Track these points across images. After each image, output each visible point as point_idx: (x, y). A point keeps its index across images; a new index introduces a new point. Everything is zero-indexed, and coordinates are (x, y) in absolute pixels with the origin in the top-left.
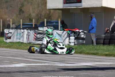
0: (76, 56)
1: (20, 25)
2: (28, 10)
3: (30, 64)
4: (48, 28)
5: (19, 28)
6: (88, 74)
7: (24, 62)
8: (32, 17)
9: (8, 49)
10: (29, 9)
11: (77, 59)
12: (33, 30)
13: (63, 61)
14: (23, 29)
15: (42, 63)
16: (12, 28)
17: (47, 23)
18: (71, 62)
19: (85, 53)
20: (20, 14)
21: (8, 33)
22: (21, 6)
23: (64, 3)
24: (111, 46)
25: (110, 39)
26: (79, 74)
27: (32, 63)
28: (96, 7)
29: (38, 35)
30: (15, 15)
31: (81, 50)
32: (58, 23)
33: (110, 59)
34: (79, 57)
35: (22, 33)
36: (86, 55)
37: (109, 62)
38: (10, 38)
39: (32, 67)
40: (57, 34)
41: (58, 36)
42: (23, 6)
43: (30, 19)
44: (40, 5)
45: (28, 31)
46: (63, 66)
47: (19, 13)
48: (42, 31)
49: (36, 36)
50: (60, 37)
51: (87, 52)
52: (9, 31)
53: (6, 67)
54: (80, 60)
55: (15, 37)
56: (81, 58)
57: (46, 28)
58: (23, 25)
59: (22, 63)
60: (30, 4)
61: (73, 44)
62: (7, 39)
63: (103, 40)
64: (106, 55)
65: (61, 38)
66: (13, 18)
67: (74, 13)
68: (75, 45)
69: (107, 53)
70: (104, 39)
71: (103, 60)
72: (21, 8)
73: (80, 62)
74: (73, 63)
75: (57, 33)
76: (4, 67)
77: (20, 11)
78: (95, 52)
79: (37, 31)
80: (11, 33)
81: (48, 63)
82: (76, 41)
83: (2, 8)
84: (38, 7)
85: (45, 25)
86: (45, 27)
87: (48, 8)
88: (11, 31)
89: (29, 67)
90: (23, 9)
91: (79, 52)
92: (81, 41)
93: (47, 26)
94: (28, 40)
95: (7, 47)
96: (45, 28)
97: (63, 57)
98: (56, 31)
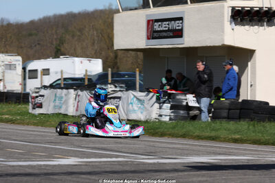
0: (175, 143)
3: (87, 158)
4: (116, 87)
5: (58, 86)
6: (207, 181)
7: (75, 154)
9: (40, 129)
10: (75, 49)
11: (179, 149)
12: (86, 90)
13: (152, 153)
14: (67, 88)
15: (111, 156)
16: (45, 87)
17: (112, 77)
18: (169, 155)
19: (192, 136)
22: (58, 42)
23: (148, 38)
24: (243, 123)
25: (241, 109)
26: (190, 180)
27: (93, 158)
28: (212, 45)
31: (185, 130)
32: (135, 77)
33: (245, 150)
34: (183, 144)
36: (196, 141)
37: (244, 155)
38: (40, 106)
39: (93, 166)
40: (135, 99)
41: (137, 102)
42: (63, 44)
44: (96, 42)
45: (76, 92)
46: (154, 164)
47: (55, 55)
50: (142, 104)
51: (196, 134)
52: (38, 92)
53: (41, 166)
54: (186, 152)
55: (52, 104)
56: (188, 146)
57: (112, 86)
59: (71, 156)
60: (76, 38)
61: (167, 119)
62: (34, 108)
63: (227, 111)
64: (236, 141)
65: (142, 106)
67: (168, 58)
68: (170, 119)
69: (237, 136)
70: (229, 109)
71: (231, 151)
72: (59, 48)
73: (187, 155)
74: (173, 157)
75: (135, 96)
76: (38, 165)
77: (57, 52)
78: (213, 134)
80: (43, 96)
81: (124, 157)
82: (172, 112)
83: (22, 48)
84: (93, 44)
85: (110, 82)
86: (110, 84)
87: (116, 47)
88: (43, 92)
89: (87, 164)
90: (62, 49)
91: (180, 133)
92: (182, 112)
93: (113, 83)
94: (77, 110)
95: (36, 124)
96: (109, 86)
97: (152, 144)
98: (134, 93)
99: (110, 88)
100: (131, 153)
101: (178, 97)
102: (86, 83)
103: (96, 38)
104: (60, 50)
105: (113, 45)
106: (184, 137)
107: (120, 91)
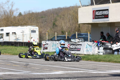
0: (105, 64)
1: (55, 37)
2: (60, 25)
3: (67, 71)
4: (79, 40)
5: (54, 40)
7: (62, 69)
8: (64, 29)
11: (107, 67)
12: (66, 41)
13: (95, 69)
14: (58, 41)
15: (77, 70)
16: (49, 40)
17: (78, 36)
18: (103, 69)
19: (113, 61)
20: (54, 28)
21: (45, 45)
22: (54, 21)
23: (93, 19)
27: (69, 71)
29: (71, 46)
30: (49, 29)
31: (110, 59)
32: (88, 36)
34: (109, 65)
35: (57, 44)
36: (115, 64)
38: (47, 48)
39: (69, 74)
40: (88, 45)
42: (56, 21)
43: (62, 32)
44: (71, 20)
46: (96, 73)
47: (53, 26)
48: (74, 42)
49: (69, 47)
50: (91, 47)
51: (115, 60)
52: (46, 43)
53: (47, 75)
54: (110, 68)
55: (52, 48)
56: (111, 66)
57: (78, 39)
58: (57, 37)
59: (60, 70)
60: (62, 19)
61: (102, 54)
62: (44, 50)
65: (91, 48)
66: (47, 31)
67: (102, 27)
68: (103, 54)
73: (111, 70)
74: (104, 70)
75: (88, 44)
76: (45, 74)
77: (54, 25)
79: (70, 42)
81: (83, 70)
82: (104, 51)
83: (38, 23)
84: (69, 21)
85: (77, 38)
86: (77, 39)
87: (79, 23)
88: (47, 42)
89: (67, 74)
90: (56, 24)
91: (108, 60)
92: (108, 51)
93: (78, 38)
97: (95, 65)
98: (87, 42)
99: (77, 40)
100: (86, 69)
101: (107, 44)
102: (66, 38)
103: (71, 19)
104: (55, 24)
105: (78, 22)
106: (109, 62)
107: (81, 41)
